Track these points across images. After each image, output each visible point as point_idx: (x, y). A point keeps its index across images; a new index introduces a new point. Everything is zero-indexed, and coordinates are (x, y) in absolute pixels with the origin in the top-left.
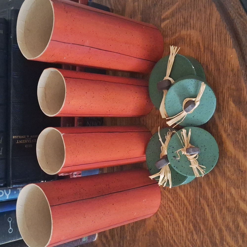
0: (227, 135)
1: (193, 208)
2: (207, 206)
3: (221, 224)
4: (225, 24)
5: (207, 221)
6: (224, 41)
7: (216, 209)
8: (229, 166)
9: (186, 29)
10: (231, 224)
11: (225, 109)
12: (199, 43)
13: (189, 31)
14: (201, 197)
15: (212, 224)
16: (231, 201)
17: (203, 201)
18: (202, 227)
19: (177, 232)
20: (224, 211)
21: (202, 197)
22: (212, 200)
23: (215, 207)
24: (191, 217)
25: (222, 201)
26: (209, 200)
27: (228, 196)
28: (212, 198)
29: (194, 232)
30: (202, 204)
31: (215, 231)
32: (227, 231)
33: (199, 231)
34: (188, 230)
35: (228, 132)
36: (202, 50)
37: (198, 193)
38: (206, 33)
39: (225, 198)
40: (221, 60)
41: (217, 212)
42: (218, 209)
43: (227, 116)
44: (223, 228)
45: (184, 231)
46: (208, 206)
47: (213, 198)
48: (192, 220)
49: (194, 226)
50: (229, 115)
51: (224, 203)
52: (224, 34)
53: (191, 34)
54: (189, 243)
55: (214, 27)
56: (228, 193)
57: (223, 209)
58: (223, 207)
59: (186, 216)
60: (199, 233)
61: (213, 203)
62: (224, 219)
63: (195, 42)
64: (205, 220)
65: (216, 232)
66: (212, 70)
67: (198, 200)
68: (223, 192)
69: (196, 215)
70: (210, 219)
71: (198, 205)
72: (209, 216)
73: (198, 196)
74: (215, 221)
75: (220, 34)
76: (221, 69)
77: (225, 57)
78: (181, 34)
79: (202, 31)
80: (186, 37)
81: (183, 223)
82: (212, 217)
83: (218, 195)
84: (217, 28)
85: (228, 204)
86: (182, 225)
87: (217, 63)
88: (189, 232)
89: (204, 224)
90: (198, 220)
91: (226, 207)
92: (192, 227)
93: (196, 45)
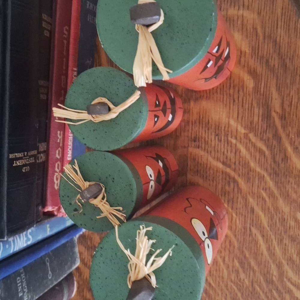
0: (294, 149)
1: (239, 241)
2: (262, 237)
3: (281, 258)
4: (296, 8)
5: (260, 255)
6: (293, 31)
7: (274, 240)
8: (296, 186)
9: (237, 7)
10: (295, 256)
11: (292, 116)
12: (256, 29)
13: (241, 12)
14: (253, 226)
15: (268, 257)
16: (296, 228)
17: (254, 231)
18: (253, 263)
19: (215, 272)
20: (286, 241)
21: (254, 225)
22: (268, 229)
23: (273, 237)
24: (237, 251)
25: (283, 228)
26: (264, 229)
27: (293, 223)
28: (268, 226)
29: (241, 270)
30: (254, 235)
31: (272, 266)
32: (289, 265)
33: (247, 269)
34: (231, 268)
35: (296, 144)
36: (261, 38)
37: (249, 221)
38: (268, 18)
39: (288, 225)
40: (289, 54)
41: (275, 243)
42: (277, 240)
43: (294, 125)
44: (283, 261)
45: (225, 271)
46: (263, 236)
47: (271, 227)
48: (238, 255)
49: (241, 263)
50: (297, 124)
51: (286, 232)
52: (294, 22)
53: (245, 15)
54: (232, 285)
55: (279, 11)
56: (292, 219)
57: (284, 240)
58: (285, 237)
59: (229, 251)
60: (249, 270)
61: (270, 233)
62: (285, 251)
63: (250, 27)
64: (257, 255)
65: (273, 267)
66: (274, 66)
67: (248, 230)
68: (285, 219)
69: (244, 249)
70: (265, 252)
71: (248, 236)
72: (263, 247)
73: (248, 225)
74: (272, 254)
75: (288, 21)
76: (288, 65)
77: (295, 51)
78: (228, 14)
79: (262, 13)
80: (236, 18)
81: (224, 260)
82: (268, 249)
83: (278, 221)
84: (284, 12)
85: (292, 233)
86: (222, 264)
87: (282, 57)
88: (233, 271)
89: (256, 259)
90: (247, 255)
91: (289, 236)
92: (237, 264)
93: (252, 30)
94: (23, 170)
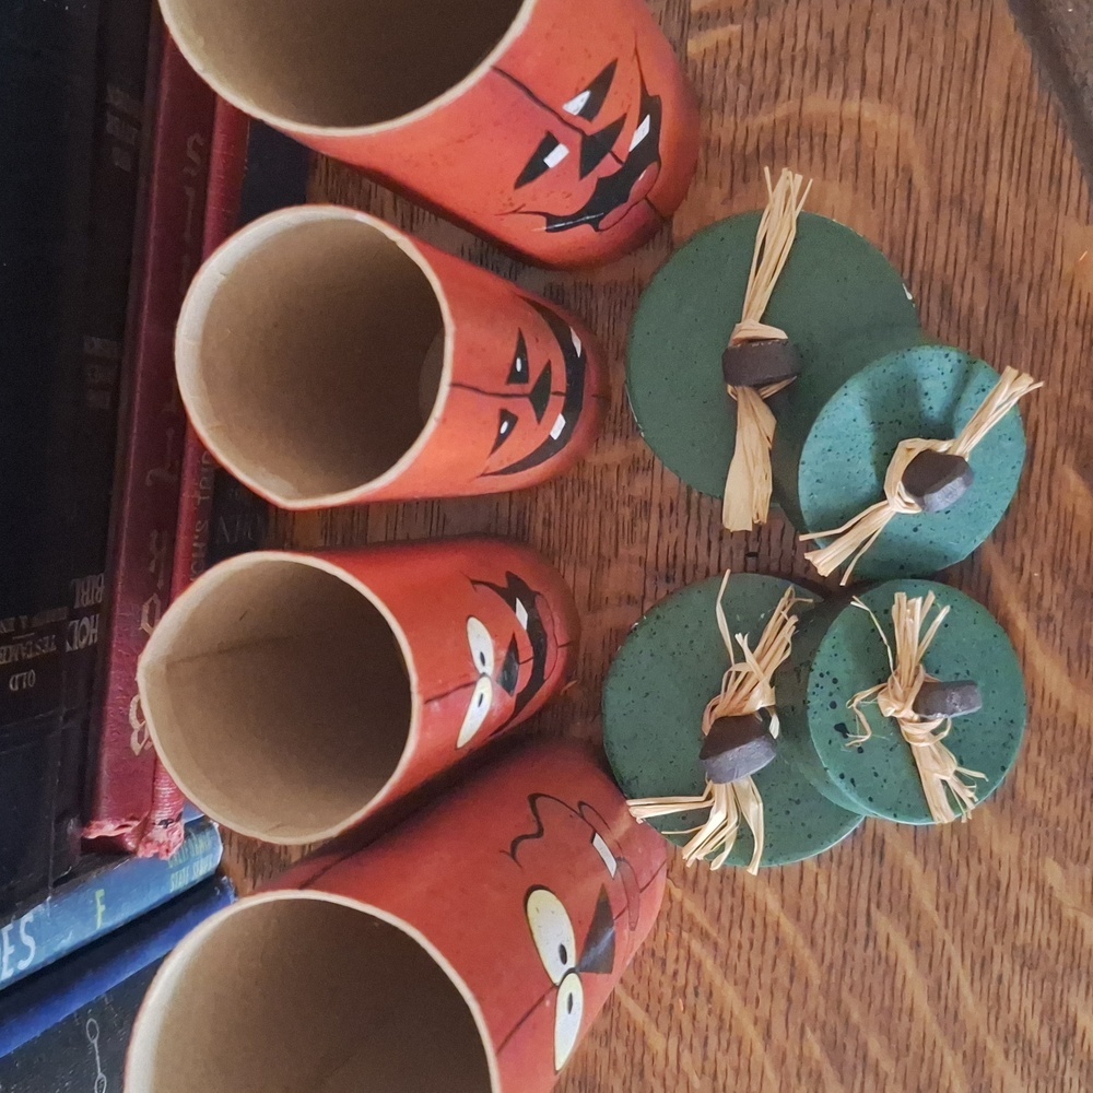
0: (1039, 620)
1: (827, 962)
2: (911, 947)
3: (983, 1030)
4: (1055, 99)
5: (905, 1018)
6: (1045, 182)
7: (957, 961)
8: (1042, 762)
9: (838, 89)
10: (1033, 1023)
11: (1033, 499)
12: (908, 170)
13: (852, 107)
14: (878, 906)
15: (934, 1029)
16: (1039, 919)
17: (883, 923)
18: (875, 1047)
19: (731, 1081)
20: (1003, 965)
21: (885, 902)
22: (938, 919)
23: (953, 951)
24: (817, 1002)
25: (991, 919)
26: (919, 917)
27: (1028, 900)
28: (937, 909)
29: (829, 1074)
30: (882, 942)
31: (948, 1060)
32: (1011, 1056)
33: (855, 1067)
34: (792, 1061)
35: (1046, 603)
36: (926, 204)
37: (864, 886)
38: (952, 128)
39: (1012, 907)
40: (1027, 267)
41: (961, 972)
42: (968, 962)
43: (1042, 533)
44: (990, 1045)
45: (770, 1073)
46: (916, 945)
47: (947, 910)
48: (821, 1012)
49: (833, 1048)
50: (1052, 529)
51: (1001, 933)
52: (1049, 150)
53: (866, 115)
55: (996, 105)
56: (1025, 881)
57: (997, 960)
58: (998, 950)
59: (789, 1000)
60: (860, 1075)
61: (943, 934)
62: (997, 1002)
63: (885, 163)
64: (891, 1015)
65: (952, 1062)
66: (971, 309)
67: (862, 921)
68: (999, 883)
69: (845, 994)
70: (924, 1007)
71: (862, 942)
72: (917, 989)
73: (863, 904)
74: (950, 1015)
75: (1028, 141)
76: (1022, 311)
77: (1049, 259)
78: (804, 113)
79: (931, 113)
80: (833, 130)
81: (767, 1035)
82: (936, 994)
83: (972, 889)
84: (1012, 111)
85: (1023, 936)
86: (759, 1046)
87: (1001, 279)
88: (798, 1075)
89: (886, 1031)
90: (855, 1016)
91: (1014, 947)
92: (815, 1048)
93: (892, 175)
94: (11, 686)
